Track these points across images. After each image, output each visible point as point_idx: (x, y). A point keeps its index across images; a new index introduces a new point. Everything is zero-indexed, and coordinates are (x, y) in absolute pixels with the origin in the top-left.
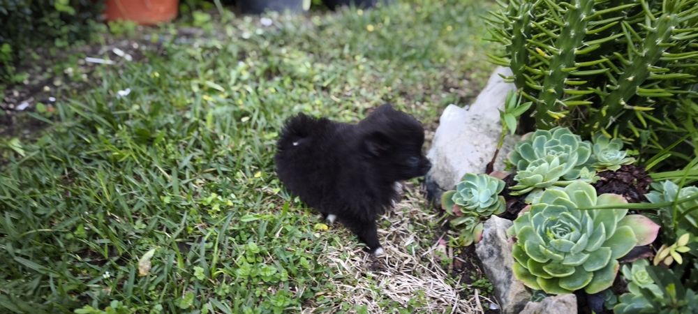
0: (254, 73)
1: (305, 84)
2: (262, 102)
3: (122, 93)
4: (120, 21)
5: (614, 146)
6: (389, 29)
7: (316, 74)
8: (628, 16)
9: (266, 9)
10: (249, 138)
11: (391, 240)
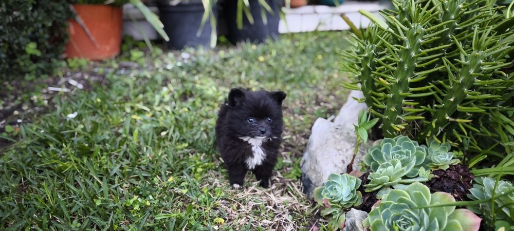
0: (173, 96)
1: (212, 103)
2: (176, 119)
3: (71, 116)
4: (76, 59)
5: (444, 149)
6: (276, 60)
7: (220, 95)
8: (447, 52)
9: (184, 47)
10: (166, 148)
11: (275, 228)
